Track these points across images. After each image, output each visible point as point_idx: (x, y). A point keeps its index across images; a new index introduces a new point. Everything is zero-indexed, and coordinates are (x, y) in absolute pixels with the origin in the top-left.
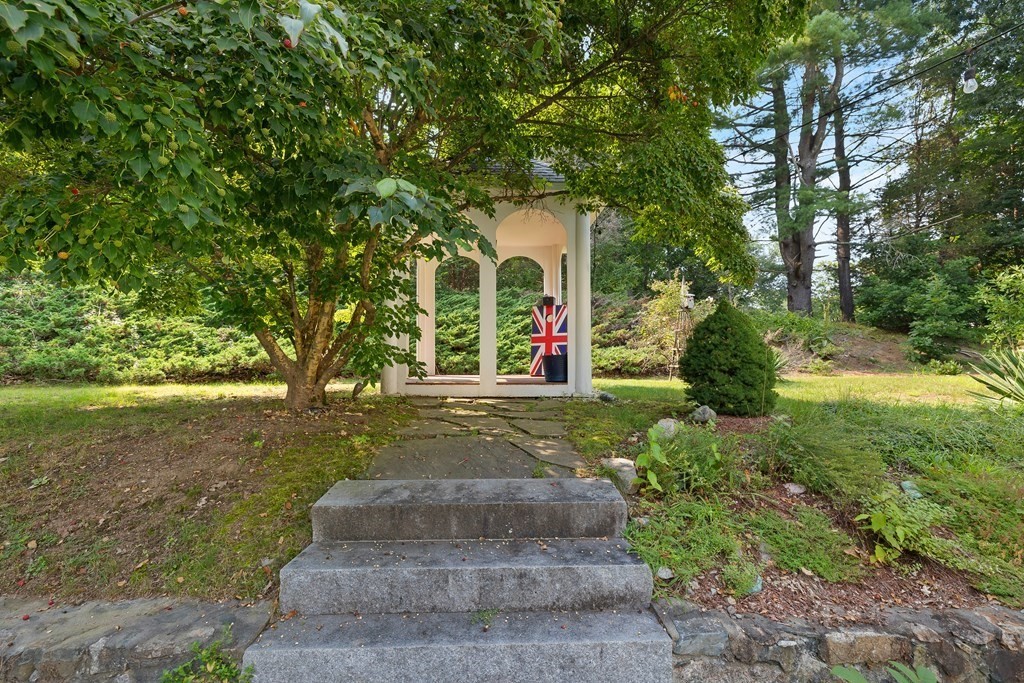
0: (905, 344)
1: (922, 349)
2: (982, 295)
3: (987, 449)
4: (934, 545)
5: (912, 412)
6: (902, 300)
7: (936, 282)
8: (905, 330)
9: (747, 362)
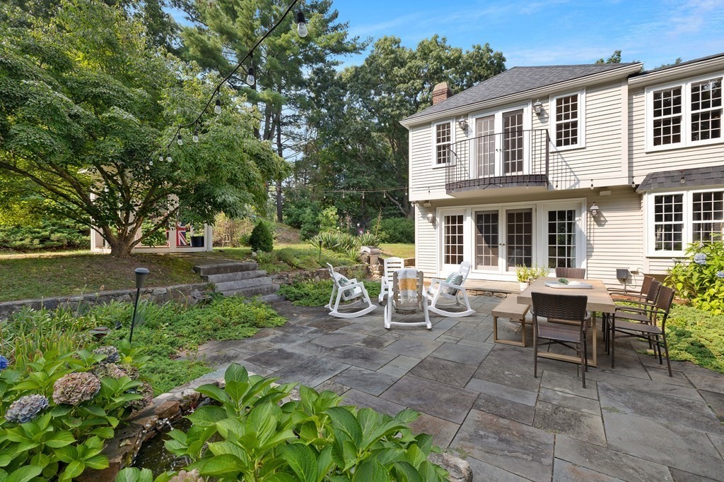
0: (299, 233)
1: (304, 235)
2: (320, 217)
3: (309, 255)
4: (300, 265)
5: (299, 249)
6: (299, 215)
7: (308, 211)
8: (299, 228)
9: (268, 238)
